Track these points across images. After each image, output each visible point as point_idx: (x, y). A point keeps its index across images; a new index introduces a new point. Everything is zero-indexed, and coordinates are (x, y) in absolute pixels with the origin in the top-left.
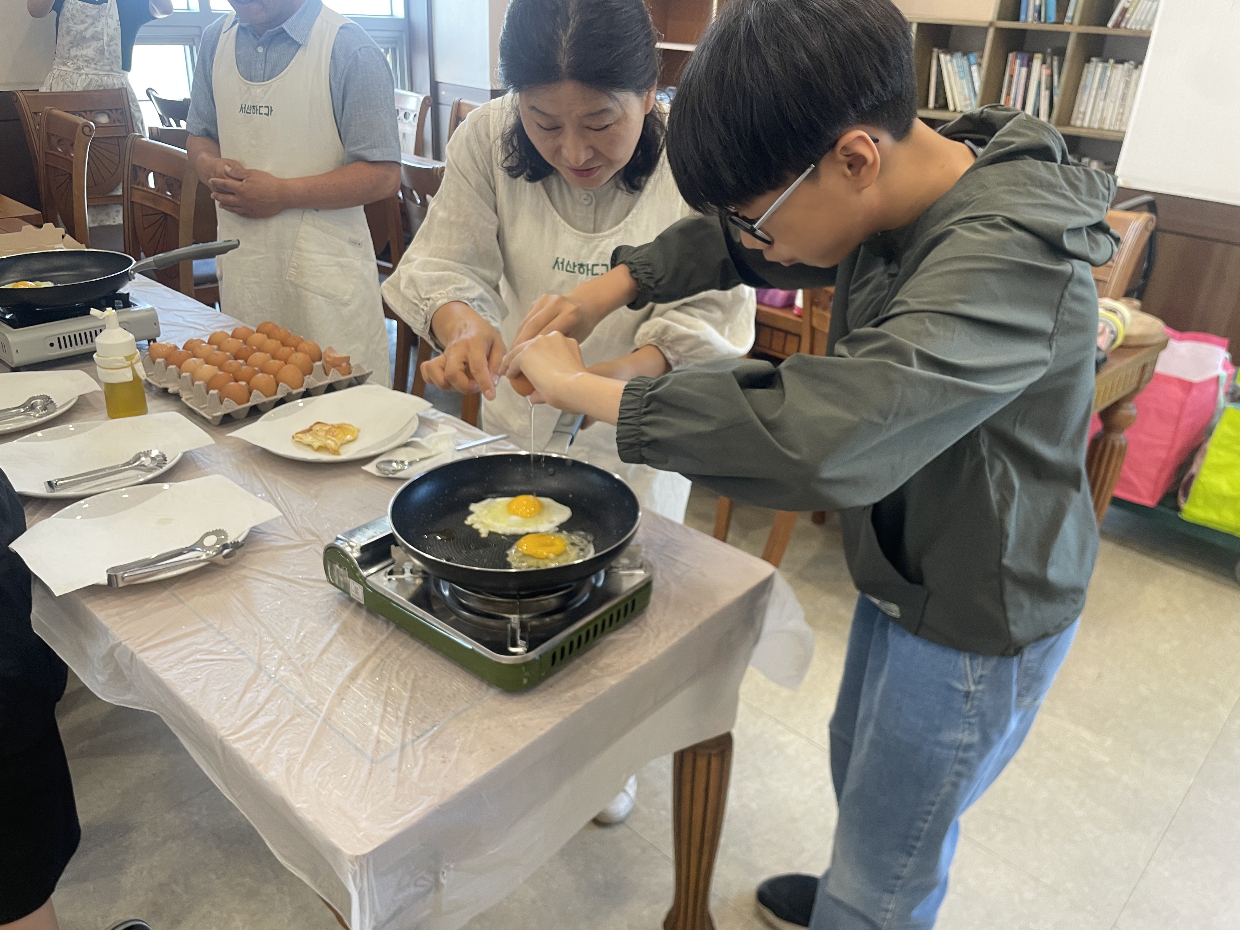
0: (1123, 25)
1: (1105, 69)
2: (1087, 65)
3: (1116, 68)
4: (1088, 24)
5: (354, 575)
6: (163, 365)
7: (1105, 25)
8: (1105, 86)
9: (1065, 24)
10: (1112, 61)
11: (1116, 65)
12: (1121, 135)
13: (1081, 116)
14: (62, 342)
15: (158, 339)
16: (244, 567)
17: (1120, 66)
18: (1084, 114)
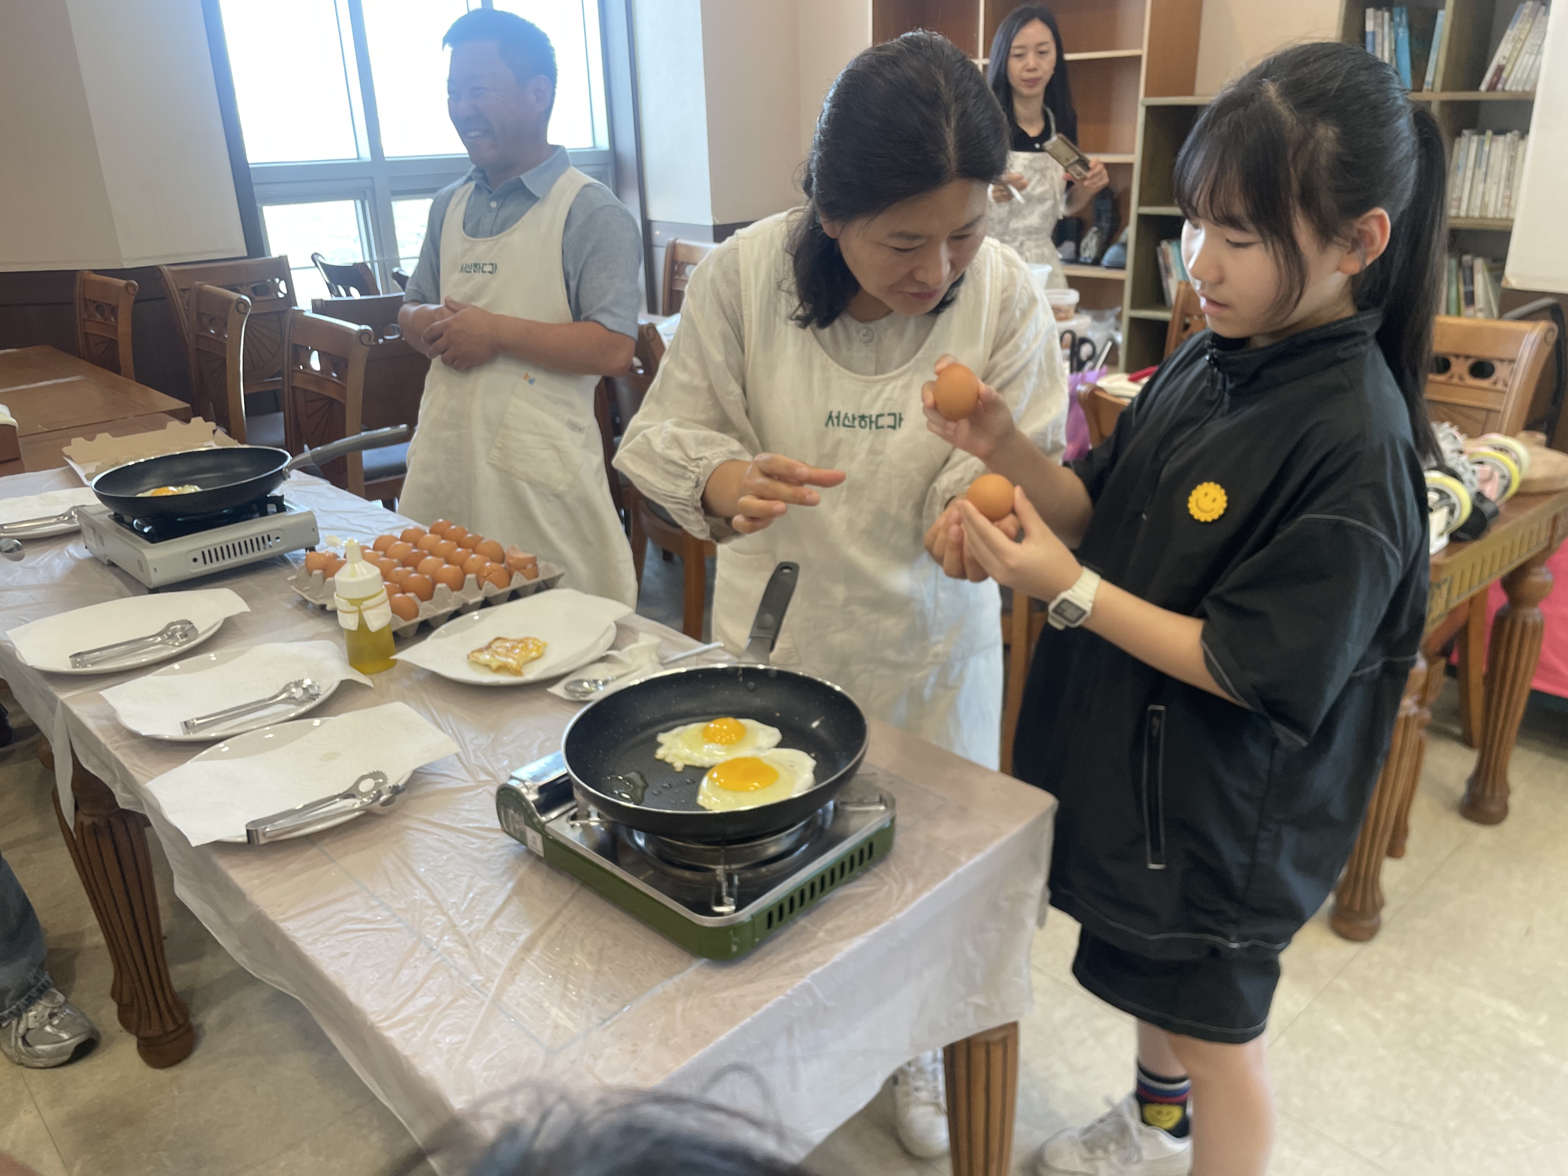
0: (1500, 86)
1: (1481, 144)
2: (1457, 140)
3: (1496, 141)
4: (1454, 89)
5: (530, 821)
6: (321, 578)
7: (1476, 87)
8: (1484, 164)
9: (1424, 92)
10: (1489, 133)
11: (1496, 137)
12: (1509, 223)
13: (1455, 203)
14: (207, 556)
15: (317, 547)
16: (406, 816)
17: (1501, 138)
18: (1460, 200)
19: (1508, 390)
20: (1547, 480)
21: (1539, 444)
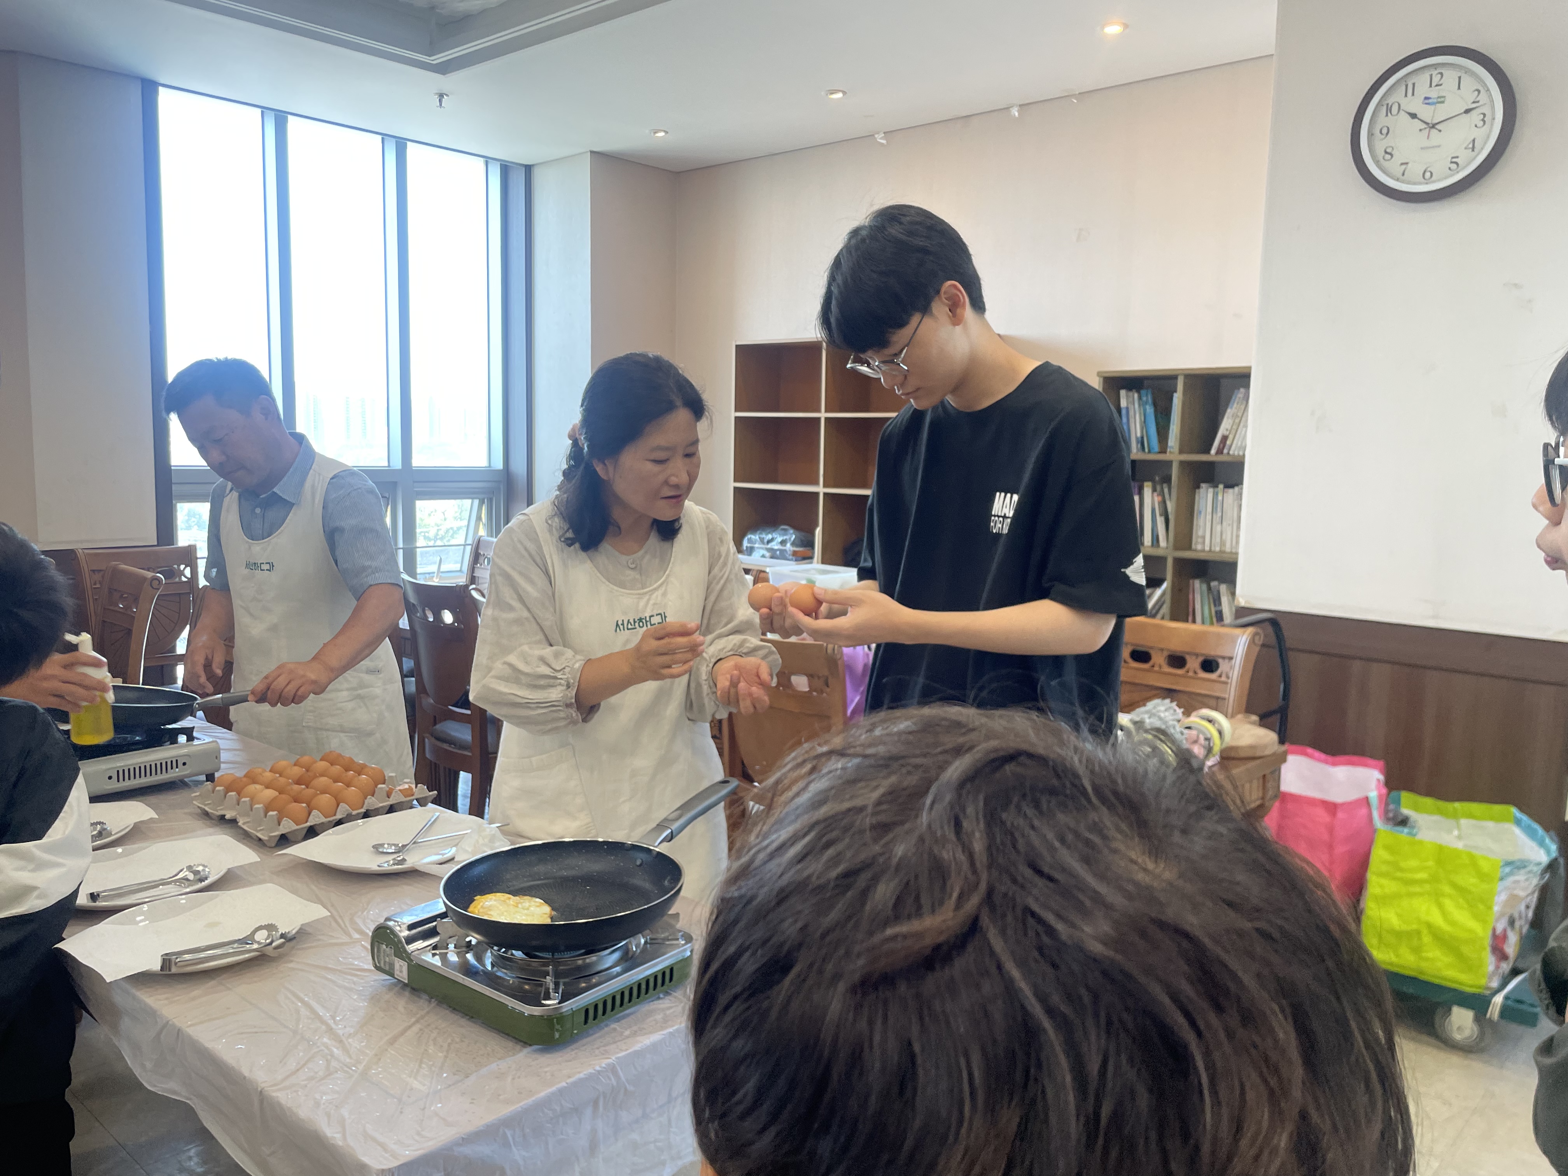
0: (1225, 451)
1: (1215, 495)
2: (1197, 491)
3: (1227, 492)
4: (1191, 452)
5: (399, 951)
6: (222, 793)
7: (1207, 451)
8: (1219, 509)
9: (1168, 454)
10: (1221, 486)
11: (1226, 490)
12: (1234, 556)
13: (1200, 540)
14: (121, 775)
15: (217, 775)
17: (1230, 491)
18: (1204, 537)
19: (1229, 681)
20: (1252, 747)
21: (1253, 723)
